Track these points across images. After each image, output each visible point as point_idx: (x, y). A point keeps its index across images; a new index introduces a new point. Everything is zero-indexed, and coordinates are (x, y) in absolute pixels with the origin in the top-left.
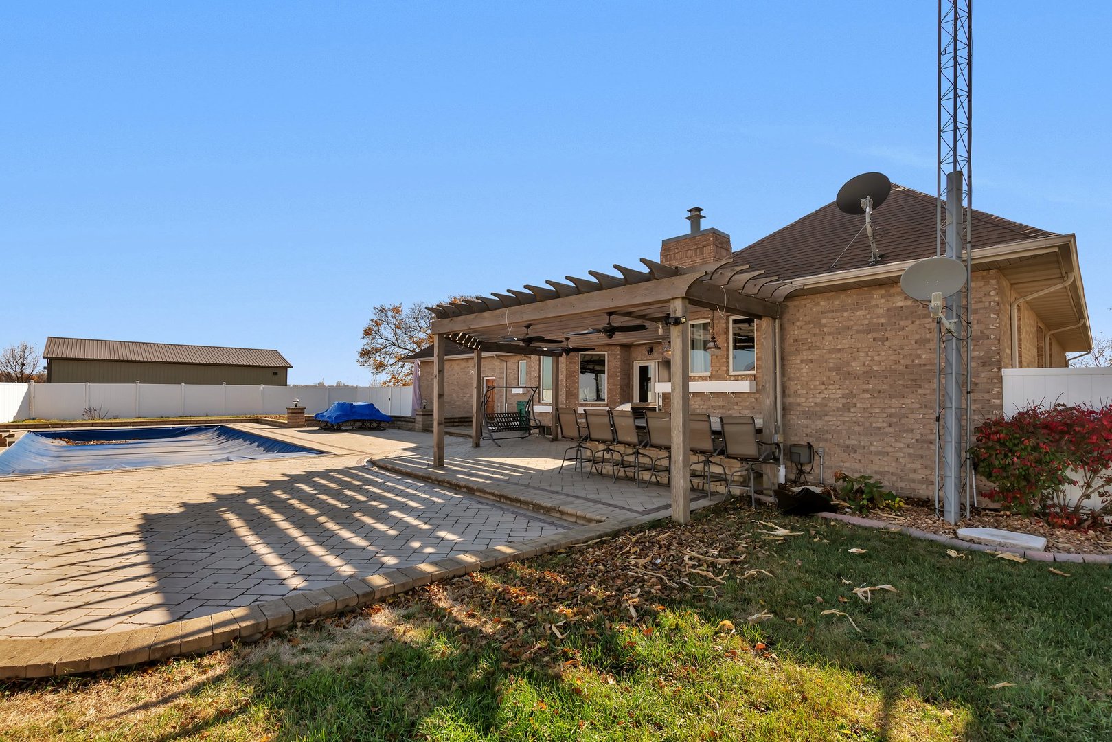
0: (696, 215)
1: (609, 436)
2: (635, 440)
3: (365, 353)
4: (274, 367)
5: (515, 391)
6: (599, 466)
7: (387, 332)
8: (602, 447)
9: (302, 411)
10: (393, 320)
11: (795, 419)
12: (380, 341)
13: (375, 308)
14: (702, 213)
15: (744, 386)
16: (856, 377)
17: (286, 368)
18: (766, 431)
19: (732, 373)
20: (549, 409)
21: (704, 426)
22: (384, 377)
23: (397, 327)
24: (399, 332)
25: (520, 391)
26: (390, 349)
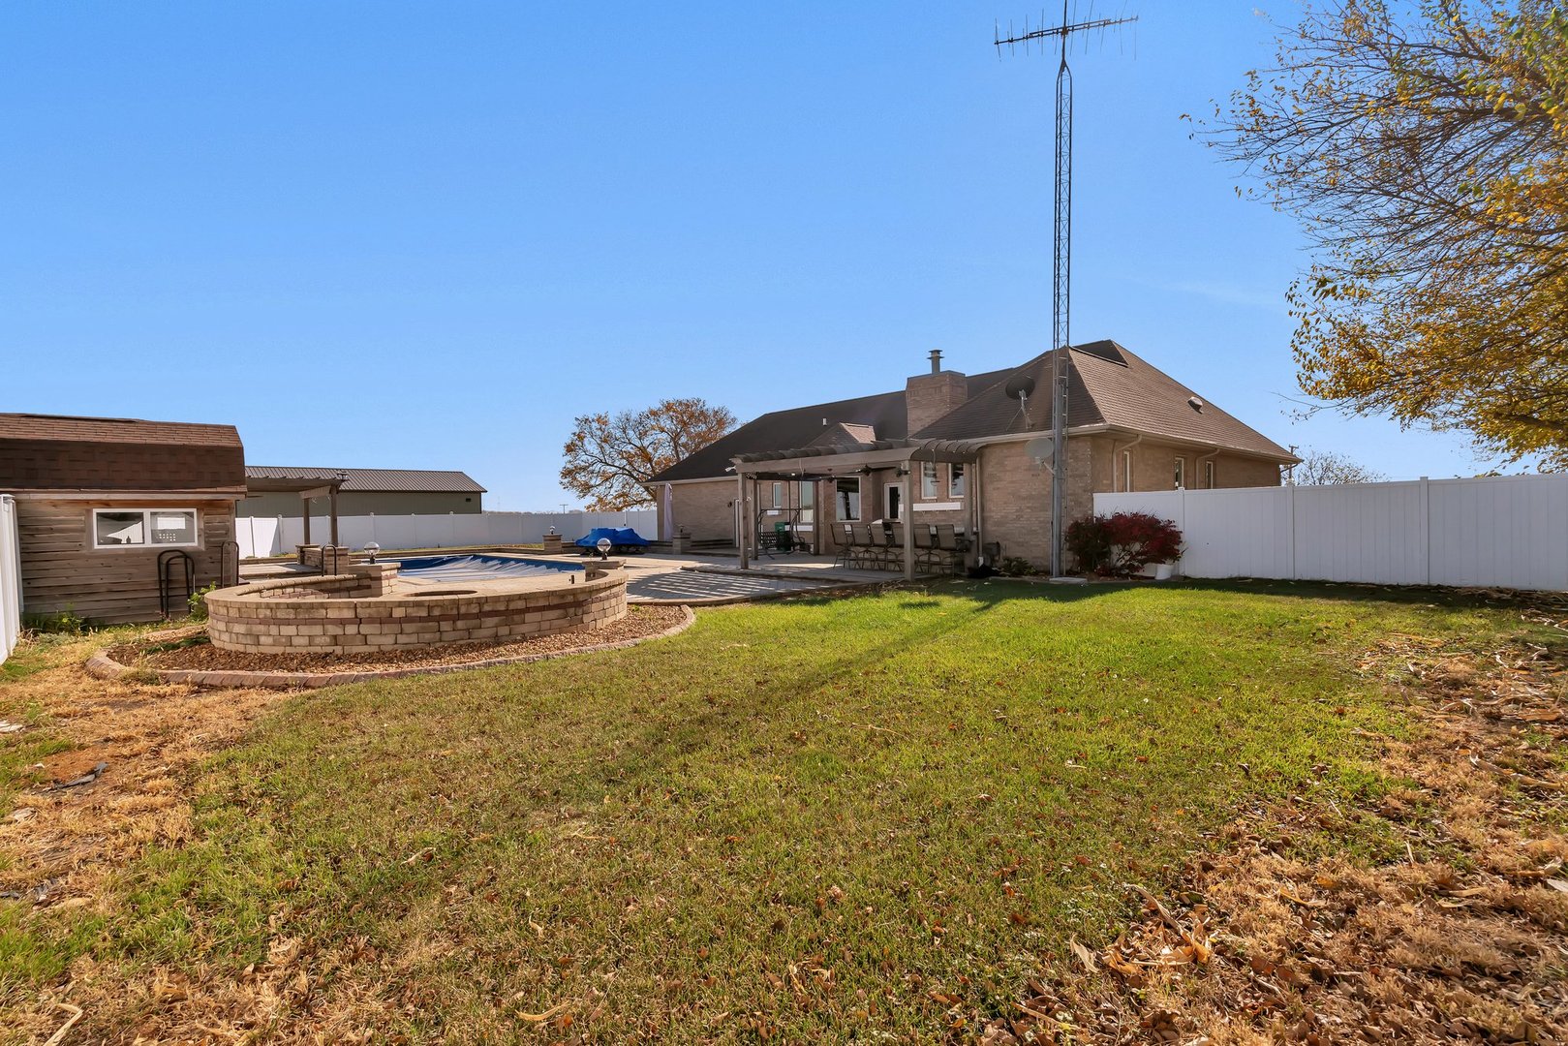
0: (936, 357)
1: (867, 541)
2: (884, 542)
3: (568, 473)
4: (467, 492)
5: (770, 513)
6: (861, 563)
7: (591, 446)
8: (863, 549)
9: (558, 538)
10: (599, 433)
11: (990, 527)
12: (584, 458)
13: (577, 419)
14: (941, 354)
15: (957, 506)
16: (1024, 499)
17: (480, 493)
18: (966, 534)
19: (951, 497)
20: (810, 528)
21: (926, 531)
22: (590, 500)
23: (606, 441)
24: (607, 447)
25: (776, 513)
26: (597, 467)
